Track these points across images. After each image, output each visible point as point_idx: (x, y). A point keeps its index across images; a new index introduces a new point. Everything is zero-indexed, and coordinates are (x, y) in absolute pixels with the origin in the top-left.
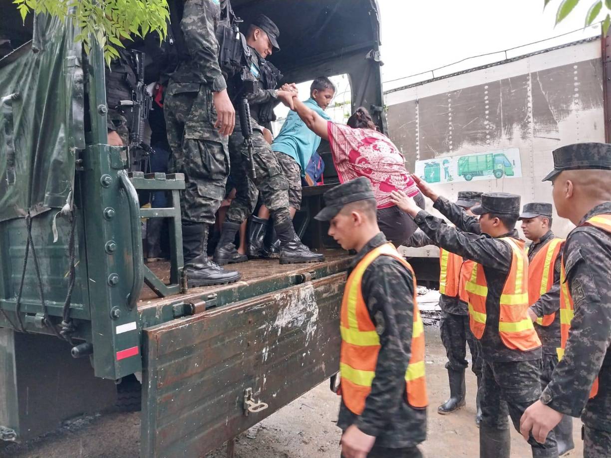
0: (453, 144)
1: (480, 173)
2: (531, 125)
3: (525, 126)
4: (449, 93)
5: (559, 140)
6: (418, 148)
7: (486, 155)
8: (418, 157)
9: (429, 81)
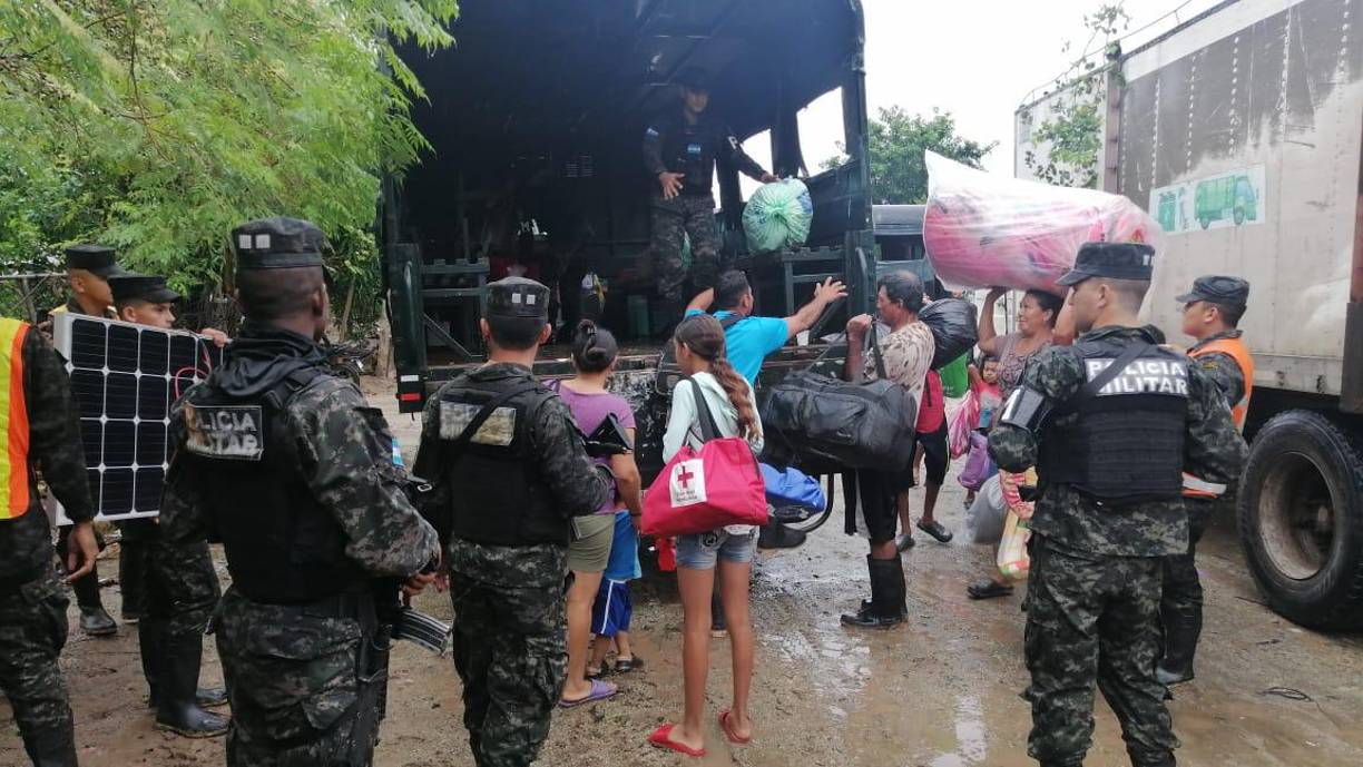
0: (1192, 158)
1: (1218, 217)
2: (1283, 116)
3: (1275, 120)
4: (1193, 54)
5: (1313, 146)
6: (1154, 164)
7: (1227, 178)
8: (1154, 181)
9: (1173, 32)
